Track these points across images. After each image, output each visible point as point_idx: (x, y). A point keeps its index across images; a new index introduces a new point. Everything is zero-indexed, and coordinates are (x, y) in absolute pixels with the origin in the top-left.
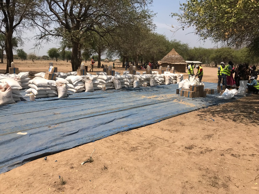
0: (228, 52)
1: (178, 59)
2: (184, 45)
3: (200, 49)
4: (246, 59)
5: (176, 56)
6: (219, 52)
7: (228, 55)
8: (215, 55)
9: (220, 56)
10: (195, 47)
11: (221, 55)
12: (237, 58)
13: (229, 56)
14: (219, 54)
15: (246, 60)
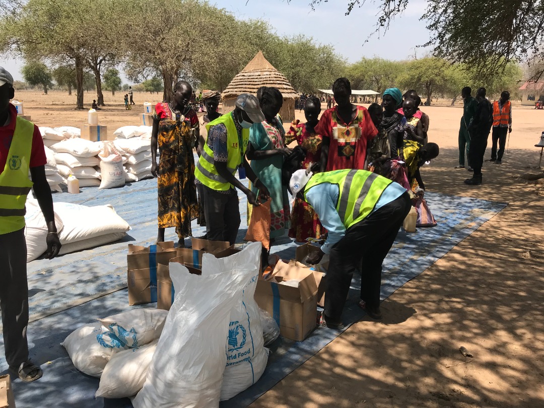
0: (436, 68)
1: (268, 82)
2: (324, 50)
3: (376, 62)
4: (475, 83)
5: (265, 73)
6: (417, 68)
7: (436, 75)
8: (408, 77)
9: (419, 79)
10: (364, 58)
11: (420, 75)
12: (455, 83)
13: (438, 78)
14: (416, 73)
15: (475, 87)
